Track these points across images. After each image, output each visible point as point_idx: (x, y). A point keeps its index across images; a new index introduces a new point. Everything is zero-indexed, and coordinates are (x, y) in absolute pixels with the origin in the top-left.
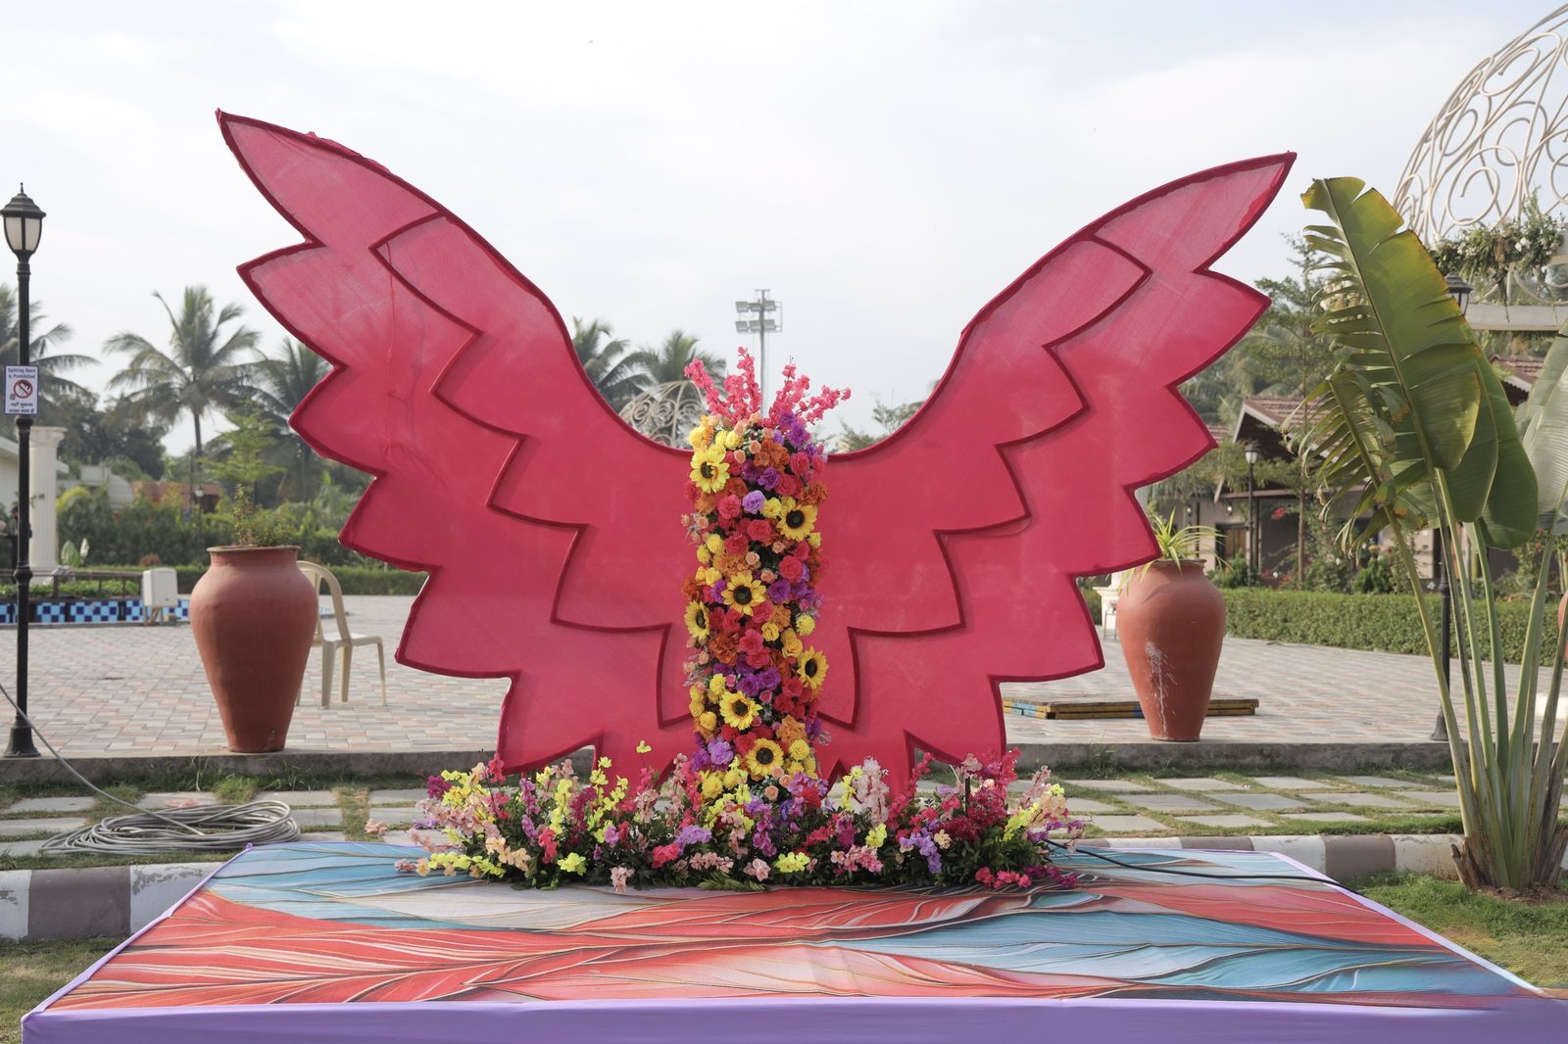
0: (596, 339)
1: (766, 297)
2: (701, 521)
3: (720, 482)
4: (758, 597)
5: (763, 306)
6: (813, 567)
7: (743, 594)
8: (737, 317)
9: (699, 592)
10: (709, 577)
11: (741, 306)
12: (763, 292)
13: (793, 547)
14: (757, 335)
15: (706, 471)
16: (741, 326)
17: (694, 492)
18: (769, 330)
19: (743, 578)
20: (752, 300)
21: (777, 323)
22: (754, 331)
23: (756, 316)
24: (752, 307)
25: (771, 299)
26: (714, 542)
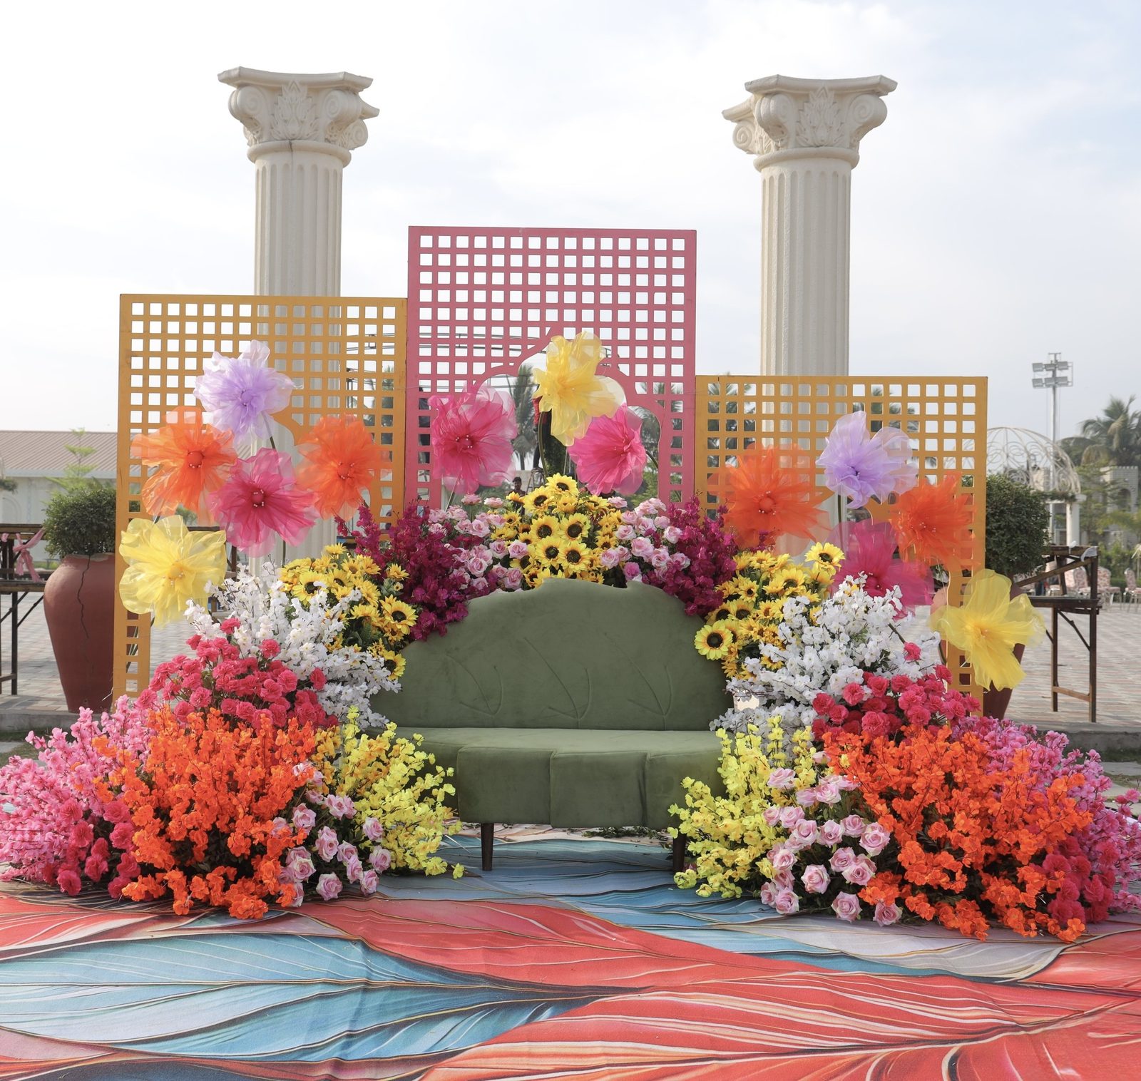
1: (1058, 358)
5: (1055, 366)
8: (1033, 375)
11: (1037, 367)
12: (1055, 355)
14: (1051, 389)
16: (1036, 383)
18: (1061, 385)
20: (1046, 361)
21: (1069, 380)
22: (1048, 386)
23: (1050, 374)
24: (1047, 367)
25: (1063, 360)
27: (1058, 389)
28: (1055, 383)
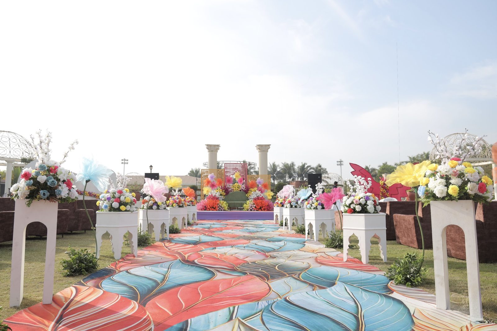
0: (305, 165)
2: (381, 187)
3: (382, 185)
4: (385, 192)
5: (341, 162)
6: (388, 190)
7: (384, 192)
8: (337, 163)
9: (381, 192)
10: (382, 191)
11: (338, 162)
13: (387, 189)
15: (381, 184)
17: (381, 185)
19: (384, 191)
26: (382, 188)
27: (342, 166)
28: (341, 165)
